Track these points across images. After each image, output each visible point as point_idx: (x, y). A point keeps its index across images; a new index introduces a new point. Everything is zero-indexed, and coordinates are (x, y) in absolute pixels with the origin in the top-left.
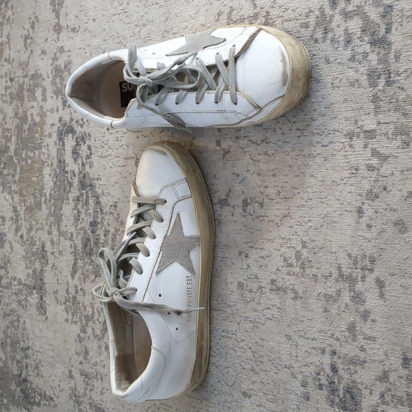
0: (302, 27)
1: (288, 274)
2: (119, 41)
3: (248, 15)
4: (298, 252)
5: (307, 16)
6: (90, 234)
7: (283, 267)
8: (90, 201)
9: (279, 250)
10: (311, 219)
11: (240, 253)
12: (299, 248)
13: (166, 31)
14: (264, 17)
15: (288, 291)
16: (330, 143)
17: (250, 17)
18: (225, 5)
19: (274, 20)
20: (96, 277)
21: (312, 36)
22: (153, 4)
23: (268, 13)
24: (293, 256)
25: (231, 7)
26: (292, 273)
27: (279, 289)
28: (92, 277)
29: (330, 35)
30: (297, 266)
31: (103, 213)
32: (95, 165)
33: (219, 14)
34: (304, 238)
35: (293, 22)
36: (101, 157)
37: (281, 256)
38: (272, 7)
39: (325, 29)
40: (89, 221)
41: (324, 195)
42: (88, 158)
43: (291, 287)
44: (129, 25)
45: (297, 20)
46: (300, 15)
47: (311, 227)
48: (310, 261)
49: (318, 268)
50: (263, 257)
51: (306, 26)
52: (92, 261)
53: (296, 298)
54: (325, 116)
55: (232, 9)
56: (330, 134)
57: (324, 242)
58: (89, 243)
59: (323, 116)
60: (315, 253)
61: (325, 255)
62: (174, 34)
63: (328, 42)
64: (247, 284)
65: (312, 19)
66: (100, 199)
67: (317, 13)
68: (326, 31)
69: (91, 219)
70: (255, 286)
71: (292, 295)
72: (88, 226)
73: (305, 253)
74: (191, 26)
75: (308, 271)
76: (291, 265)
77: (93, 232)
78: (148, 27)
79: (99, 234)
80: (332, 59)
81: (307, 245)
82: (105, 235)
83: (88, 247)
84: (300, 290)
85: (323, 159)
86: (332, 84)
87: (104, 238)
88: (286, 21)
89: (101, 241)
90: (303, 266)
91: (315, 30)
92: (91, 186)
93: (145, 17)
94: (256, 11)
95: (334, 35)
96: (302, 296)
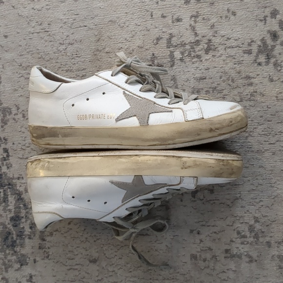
0: (244, 53)
1: (242, 243)
2: (40, 56)
3: (189, 41)
4: (251, 226)
5: (250, 45)
6: (12, 228)
7: (236, 238)
8: (9, 199)
9: (232, 225)
10: (262, 199)
11: (192, 231)
12: (252, 222)
13: (98, 50)
14: (206, 43)
15: (243, 257)
16: (277, 141)
17: (191, 43)
18: (163, 32)
19: (216, 46)
20: (21, 265)
21: (255, 60)
22: (81, 27)
23: (210, 40)
24: (247, 229)
25: (170, 34)
26: (245, 243)
27: (233, 256)
28: (17, 266)
29: (273, 60)
30: (250, 237)
31: (27, 208)
32: (13, 165)
33: (158, 39)
34: (256, 215)
35: (236, 49)
36: (21, 158)
37: (234, 230)
38: (214, 36)
39: (268, 56)
40: (9, 216)
41: (273, 181)
42: (5, 160)
43: (246, 253)
44: (52, 43)
45: (240, 47)
46: (243, 44)
47: (262, 206)
48: (263, 232)
49: (271, 237)
50: (215, 233)
51: (249, 52)
52: (15, 252)
53: (251, 261)
54: (271, 121)
55: (171, 36)
56: (276, 134)
57: (276, 216)
58: (11, 236)
59: (269, 121)
60: (268, 225)
61: (277, 227)
62: (107, 53)
63: (271, 65)
64: (200, 256)
65: (255, 48)
66: (22, 196)
67: (259, 43)
68: (268, 57)
69: (12, 215)
70: (208, 256)
71: (247, 259)
72: (8, 221)
73: (258, 226)
74: (126, 47)
75: (261, 240)
76: (245, 237)
77: (15, 226)
78: (76, 45)
79: (23, 228)
80: (275, 78)
81: (259, 220)
82: (31, 228)
83: (10, 240)
84: (254, 255)
85: (271, 154)
86: (277, 97)
87: (30, 230)
88: (229, 48)
89: (26, 233)
90: (256, 237)
91: (257, 55)
92: (9, 184)
93: (72, 37)
94: (197, 38)
95: (277, 61)
96: (256, 259)
